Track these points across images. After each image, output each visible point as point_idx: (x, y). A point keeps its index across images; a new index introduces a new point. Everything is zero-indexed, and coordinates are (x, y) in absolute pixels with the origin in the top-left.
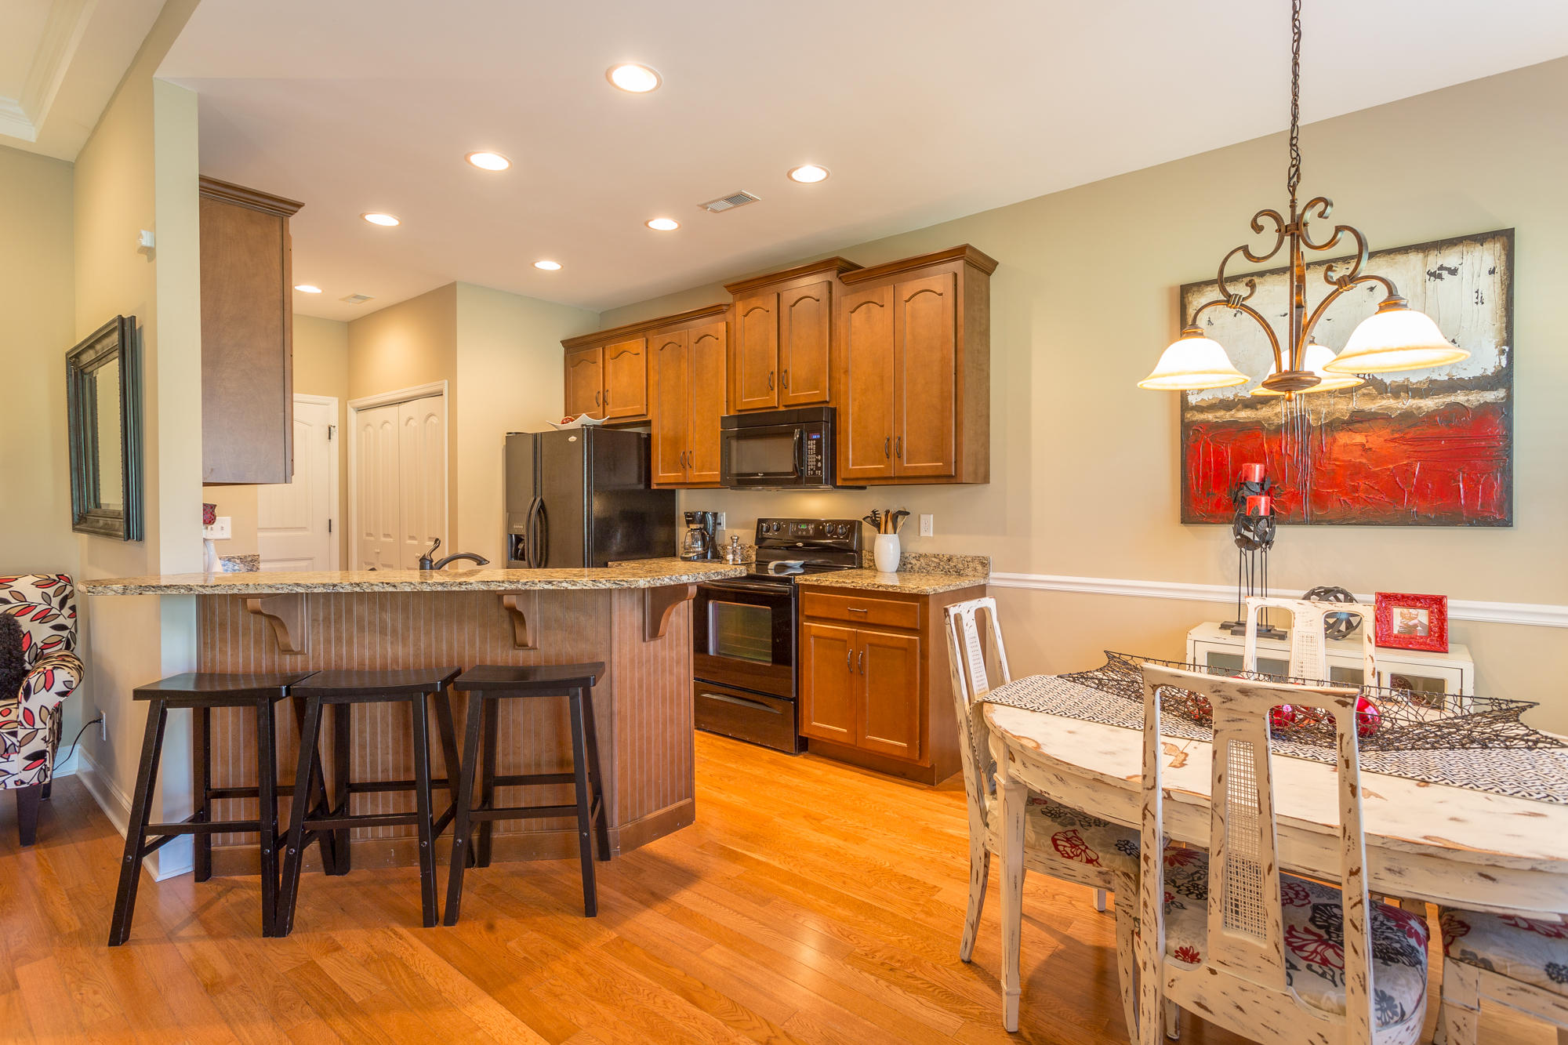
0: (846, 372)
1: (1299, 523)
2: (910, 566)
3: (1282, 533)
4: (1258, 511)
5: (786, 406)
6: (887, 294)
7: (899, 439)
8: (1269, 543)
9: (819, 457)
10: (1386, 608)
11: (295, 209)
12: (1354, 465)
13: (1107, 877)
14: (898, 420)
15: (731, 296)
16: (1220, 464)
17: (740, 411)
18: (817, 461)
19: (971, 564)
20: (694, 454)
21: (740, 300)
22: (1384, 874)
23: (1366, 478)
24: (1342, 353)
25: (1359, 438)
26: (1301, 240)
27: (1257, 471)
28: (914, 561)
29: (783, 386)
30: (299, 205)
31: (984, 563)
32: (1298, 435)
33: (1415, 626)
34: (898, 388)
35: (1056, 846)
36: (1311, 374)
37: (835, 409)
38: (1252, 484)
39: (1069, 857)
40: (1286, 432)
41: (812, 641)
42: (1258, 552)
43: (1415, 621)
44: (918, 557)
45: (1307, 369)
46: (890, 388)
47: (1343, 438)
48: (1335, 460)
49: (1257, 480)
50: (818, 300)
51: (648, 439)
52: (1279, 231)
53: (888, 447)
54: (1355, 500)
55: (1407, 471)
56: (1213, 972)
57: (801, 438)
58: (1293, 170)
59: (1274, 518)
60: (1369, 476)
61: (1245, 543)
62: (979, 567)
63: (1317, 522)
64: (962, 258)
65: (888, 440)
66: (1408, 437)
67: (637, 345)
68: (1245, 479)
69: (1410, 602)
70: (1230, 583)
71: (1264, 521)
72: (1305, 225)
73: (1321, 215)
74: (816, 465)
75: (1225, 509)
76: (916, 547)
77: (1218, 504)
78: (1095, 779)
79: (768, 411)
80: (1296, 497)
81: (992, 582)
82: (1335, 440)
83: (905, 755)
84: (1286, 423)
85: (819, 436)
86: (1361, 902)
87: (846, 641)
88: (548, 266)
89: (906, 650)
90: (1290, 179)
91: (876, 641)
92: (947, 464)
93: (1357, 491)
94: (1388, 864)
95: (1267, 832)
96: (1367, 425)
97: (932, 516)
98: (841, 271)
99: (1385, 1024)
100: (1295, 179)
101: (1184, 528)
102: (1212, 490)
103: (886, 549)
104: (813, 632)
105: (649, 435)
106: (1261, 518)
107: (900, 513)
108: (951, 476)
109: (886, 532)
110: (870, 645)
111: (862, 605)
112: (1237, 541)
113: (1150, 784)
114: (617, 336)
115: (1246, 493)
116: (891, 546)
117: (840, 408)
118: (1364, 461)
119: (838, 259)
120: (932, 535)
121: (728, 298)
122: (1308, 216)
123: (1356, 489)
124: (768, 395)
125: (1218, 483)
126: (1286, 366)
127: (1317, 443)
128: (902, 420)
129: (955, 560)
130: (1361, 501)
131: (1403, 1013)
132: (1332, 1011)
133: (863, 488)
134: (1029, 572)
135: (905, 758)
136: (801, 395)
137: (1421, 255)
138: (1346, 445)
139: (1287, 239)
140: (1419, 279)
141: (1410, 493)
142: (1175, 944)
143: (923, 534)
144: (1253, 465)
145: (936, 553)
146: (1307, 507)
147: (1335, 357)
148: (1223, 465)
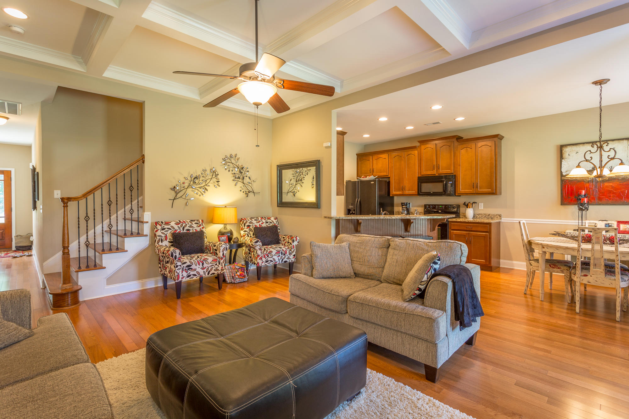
0: (459, 165)
1: (594, 205)
2: (476, 217)
3: (591, 207)
4: (585, 202)
5: (438, 174)
6: (473, 145)
7: (477, 183)
8: (587, 210)
9: (452, 188)
10: (619, 224)
11: (345, 133)
12: (609, 190)
13: (563, 271)
14: (477, 178)
15: (419, 144)
16: (572, 190)
17: (422, 175)
18: (451, 189)
19: (496, 216)
20: (406, 187)
21: (422, 145)
22: (622, 257)
23: (613, 194)
24: (612, 172)
25: (611, 184)
26: (602, 150)
27: (583, 192)
28: (477, 216)
29: (438, 168)
30: (347, 133)
31: (500, 216)
32: (594, 183)
33: (626, 228)
34: (477, 170)
35: (551, 266)
36: (605, 175)
37: (455, 175)
38: (582, 195)
39: (554, 268)
40: (591, 183)
41: (454, 235)
42: (584, 212)
43: (626, 227)
44: (479, 215)
45: (604, 174)
46: (474, 170)
47: (606, 184)
48: (604, 189)
49: (583, 194)
50: (450, 146)
51: (389, 183)
52: (597, 147)
53: (473, 185)
54: (610, 199)
55: (623, 192)
56: (591, 276)
57: (446, 183)
58: (600, 136)
59: (588, 204)
60: (613, 193)
61: (581, 209)
62: (499, 217)
63: (600, 204)
64: (497, 137)
65: (474, 183)
66: (624, 184)
67: (385, 156)
68: (580, 194)
69: (625, 223)
70: (575, 220)
71: (586, 204)
72: (603, 147)
73: (607, 146)
74: (451, 190)
75: (573, 201)
76: (478, 212)
77: (572, 200)
78: (566, 248)
79: (432, 175)
80: (594, 198)
81: (502, 221)
82: (604, 184)
83: (484, 263)
84: (591, 180)
85: (451, 183)
86: (618, 260)
87: (465, 235)
88: (366, 136)
89: (485, 237)
90: (600, 137)
91: (475, 235)
92: (492, 190)
93: (610, 197)
94: (623, 256)
95: (602, 252)
96: (613, 181)
97: (483, 204)
98: (457, 139)
99: (622, 281)
100: (601, 138)
101: (562, 206)
102: (570, 197)
103: (470, 213)
104: (454, 233)
105: (389, 181)
106: (585, 203)
107: (473, 203)
108: (494, 193)
109: (470, 208)
110: (473, 236)
111: (470, 226)
112: (579, 209)
113: (579, 246)
114: (377, 153)
115: (580, 197)
116: (471, 211)
117: (457, 175)
118: (612, 190)
119: (457, 135)
120: (483, 208)
121: (418, 144)
122: (603, 146)
123: (610, 196)
124: (433, 171)
125: (571, 194)
126: (599, 173)
127: (599, 185)
128: (478, 178)
129: (491, 215)
130: (612, 199)
131: (625, 280)
132: (613, 280)
133: (460, 196)
134: (514, 218)
135: (484, 264)
136: (443, 171)
137: (627, 141)
138: (607, 186)
139: (599, 149)
140: (626, 147)
141: (624, 197)
142: (583, 274)
143: (480, 208)
144: (582, 191)
145: (485, 213)
146: (597, 201)
147: (610, 173)
148: (573, 190)
